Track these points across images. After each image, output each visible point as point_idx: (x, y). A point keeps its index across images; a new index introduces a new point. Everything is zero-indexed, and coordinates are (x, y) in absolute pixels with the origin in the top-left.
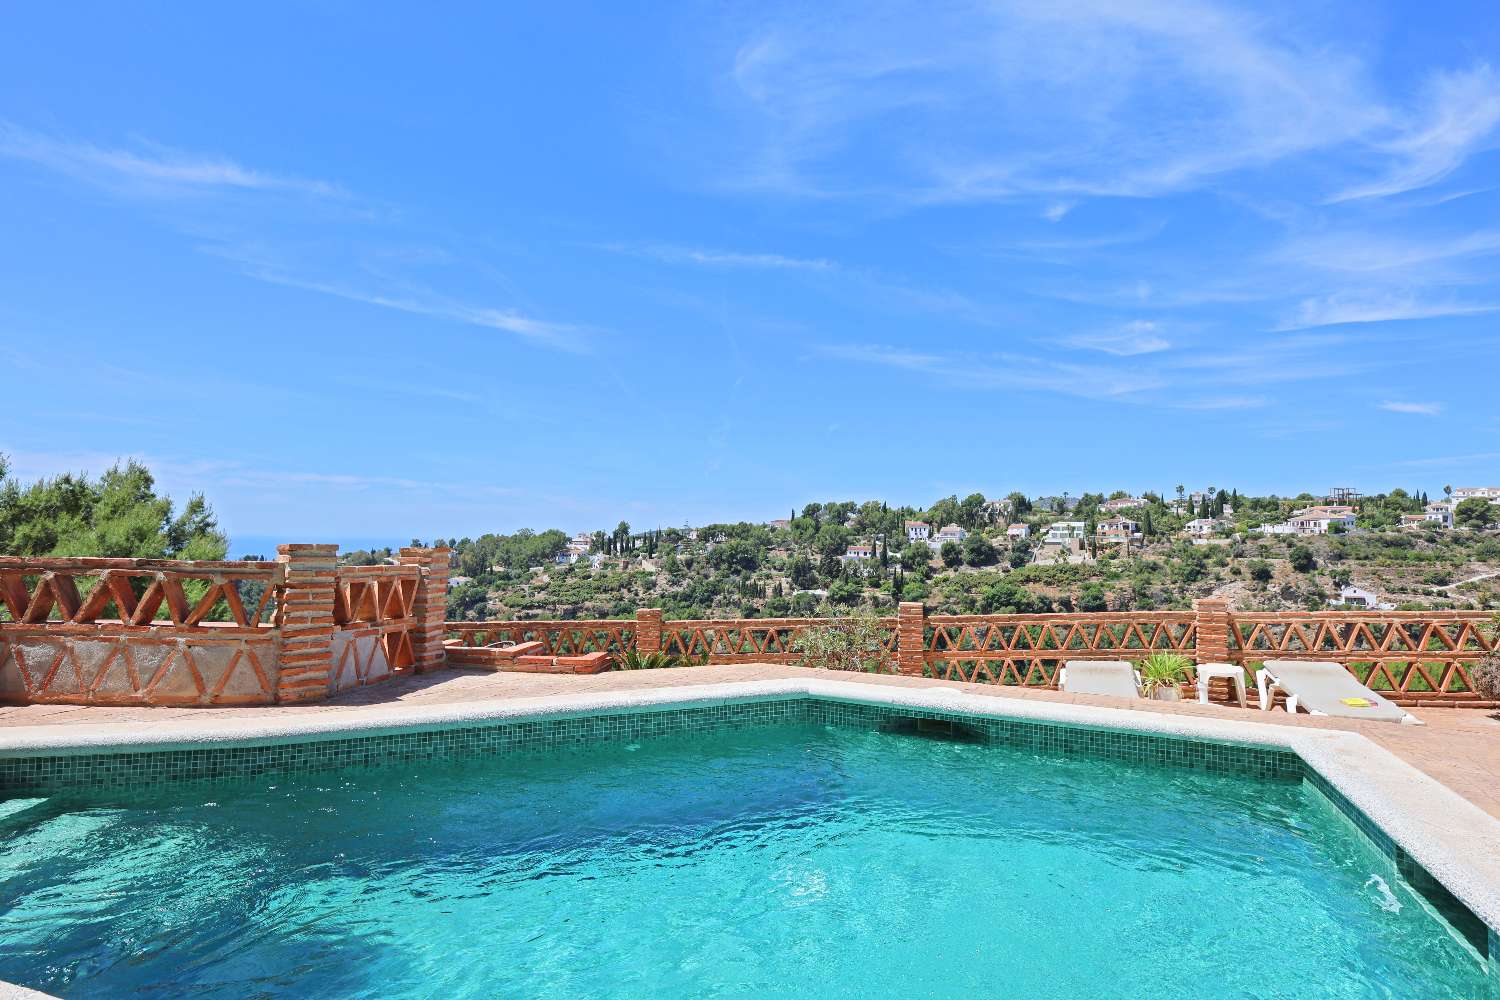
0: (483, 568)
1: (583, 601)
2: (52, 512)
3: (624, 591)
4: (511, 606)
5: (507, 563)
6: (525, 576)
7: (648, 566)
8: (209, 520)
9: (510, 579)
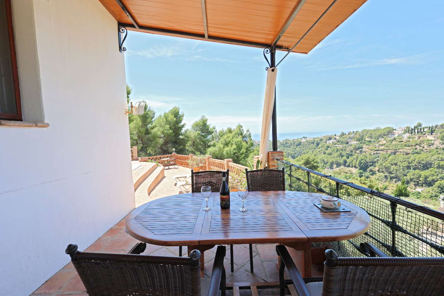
0: (362, 139)
1: (399, 149)
3: (418, 147)
4: (371, 150)
5: (371, 137)
6: (376, 142)
7: (430, 137)
8: (250, 133)
9: (371, 142)
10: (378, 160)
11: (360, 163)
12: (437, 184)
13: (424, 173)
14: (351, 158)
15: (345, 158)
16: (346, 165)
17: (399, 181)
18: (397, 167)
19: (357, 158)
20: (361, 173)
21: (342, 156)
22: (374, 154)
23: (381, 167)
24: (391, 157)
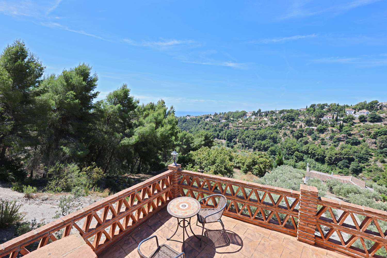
0: (229, 119)
1: (250, 126)
2: (149, 109)
3: (259, 125)
4: (234, 127)
5: (233, 117)
6: (237, 120)
7: (265, 119)
8: (174, 110)
9: (234, 121)
10: (238, 134)
11: (228, 136)
12: (270, 149)
13: (264, 142)
14: (222, 133)
15: (218, 132)
16: (219, 138)
17: (250, 148)
18: (249, 139)
19: (226, 132)
20: (228, 143)
21: (216, 131)
22: (236, 129)
23: (240, 138)
24: (246, 132)
